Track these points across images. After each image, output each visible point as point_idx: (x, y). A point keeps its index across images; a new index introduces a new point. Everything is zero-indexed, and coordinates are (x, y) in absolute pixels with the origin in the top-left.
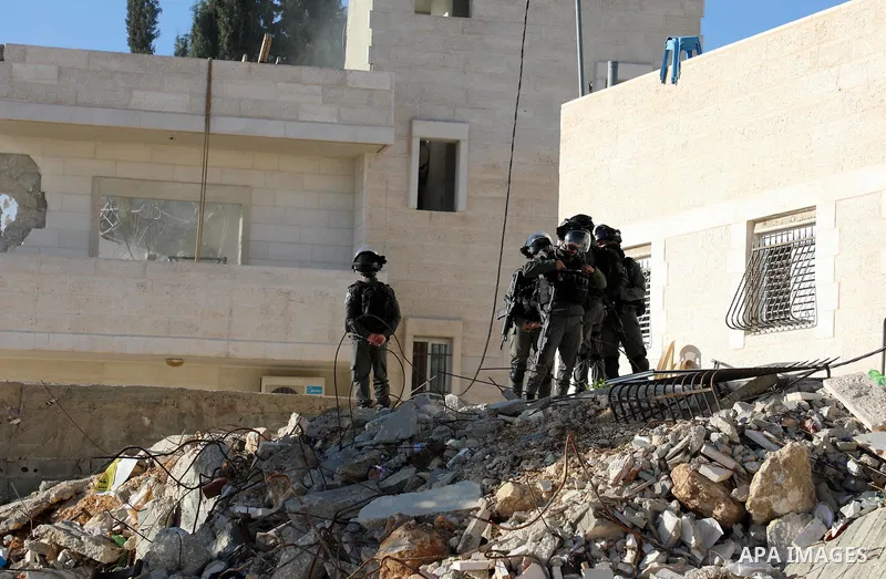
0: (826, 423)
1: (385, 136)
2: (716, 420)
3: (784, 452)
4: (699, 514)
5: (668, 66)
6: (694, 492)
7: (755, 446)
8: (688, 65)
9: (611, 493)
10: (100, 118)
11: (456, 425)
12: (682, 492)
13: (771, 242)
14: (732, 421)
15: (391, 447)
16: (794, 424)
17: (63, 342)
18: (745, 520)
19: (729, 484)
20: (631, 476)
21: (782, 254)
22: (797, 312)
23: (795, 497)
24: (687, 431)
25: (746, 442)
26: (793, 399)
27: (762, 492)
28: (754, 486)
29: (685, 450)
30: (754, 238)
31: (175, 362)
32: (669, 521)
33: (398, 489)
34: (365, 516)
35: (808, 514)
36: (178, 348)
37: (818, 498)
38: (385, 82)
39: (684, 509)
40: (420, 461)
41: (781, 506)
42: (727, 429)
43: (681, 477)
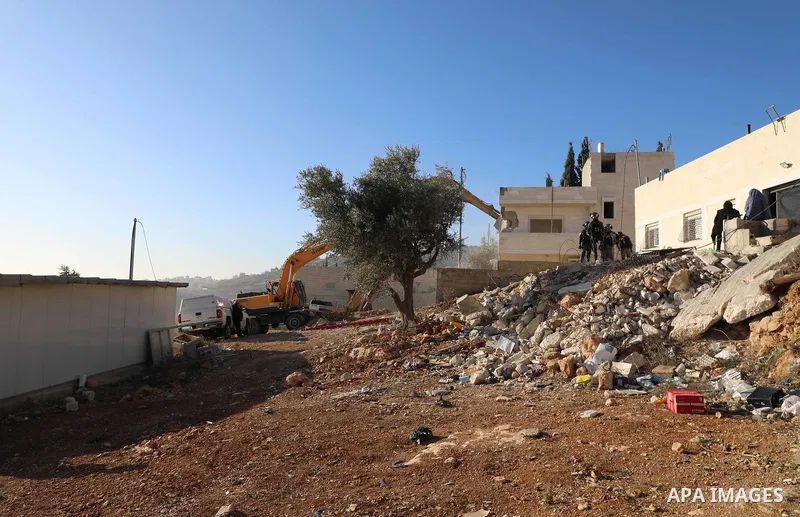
0: (694, 263)
1: (595, 202)
2: (659, 264)
3: (679, 272)
4: (652, 291)
5: (660, 176)
6: (651, 285)
7: (671, 271)
8: (666, 176)
9: (626, 285)
10: (529, 202)
11: (590, 268)
12: (647, 285)
13: (689, 219)
14: (664, 264)
15: (574, 274)
16: (684, 264)
17: (522, 252)
18: (668, 293)
19: (662, 282)
20: (632, 280)
21: (693, 221)
22: (697, 236)
23: (683, 285)
24: (650, 267)
25: (668, 270)
26: (684, 257)
27: (672, 284)
28: (670, 283)
29: (649, 272)
30: (685, 218)
31: (547, 256)
32: (643, 293)
33: (574, 284)
34: (560, 292)
35: (687, 290)
36: (548, 252)
37: (691, 285)
38: (595, 189)
39: (648, 289)
40: (580, 278)
41: (678, 288)
42: (662, 266)
43: (647, 281)
